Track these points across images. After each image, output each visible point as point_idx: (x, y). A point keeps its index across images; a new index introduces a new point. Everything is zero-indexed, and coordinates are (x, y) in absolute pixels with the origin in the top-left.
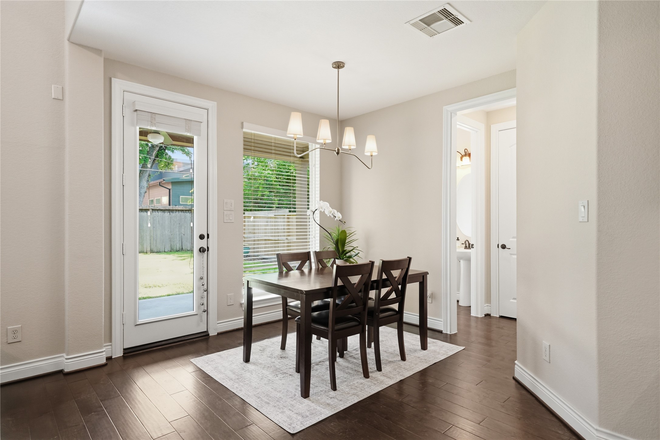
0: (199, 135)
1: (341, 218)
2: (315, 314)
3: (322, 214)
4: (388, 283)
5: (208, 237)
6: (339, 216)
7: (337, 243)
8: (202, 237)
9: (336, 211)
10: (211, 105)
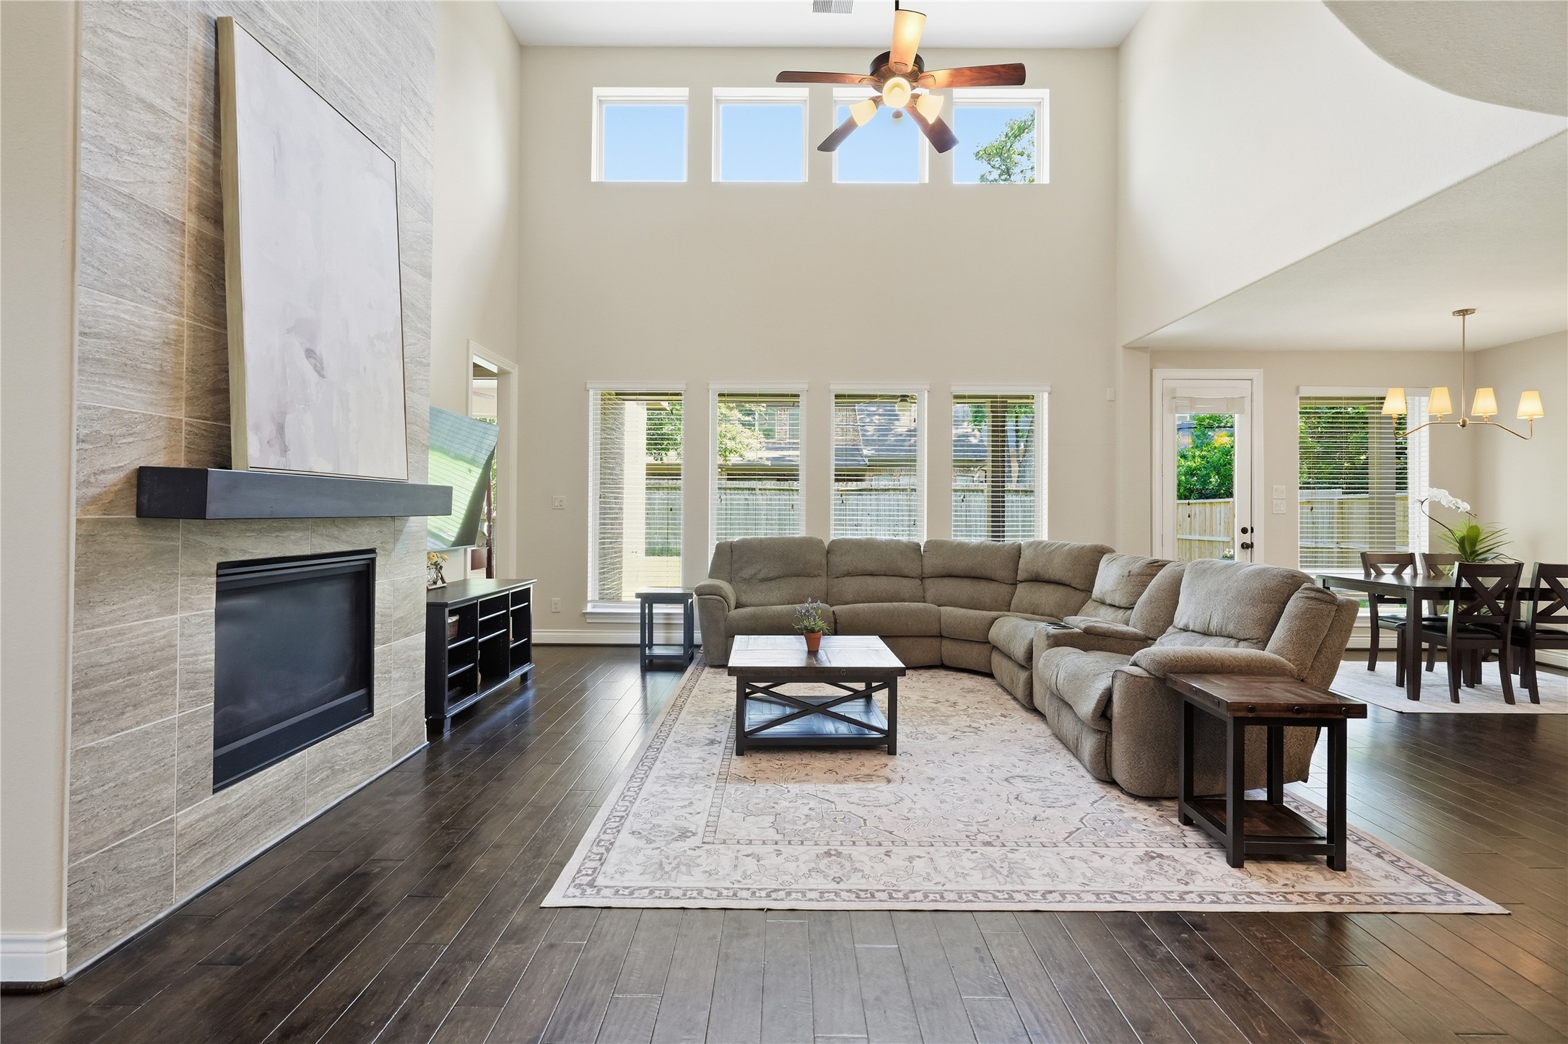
0: (1241, 412)
1: (1469, 508)
2: (1424, 623)
3: (1435, 505)
4: (1555, 595)
5: (1252, 531)
6: (1465, 506)
7: (1462, 542)
8: (1244, 531)
9: (1459, 501)
10: (1256, 374)
